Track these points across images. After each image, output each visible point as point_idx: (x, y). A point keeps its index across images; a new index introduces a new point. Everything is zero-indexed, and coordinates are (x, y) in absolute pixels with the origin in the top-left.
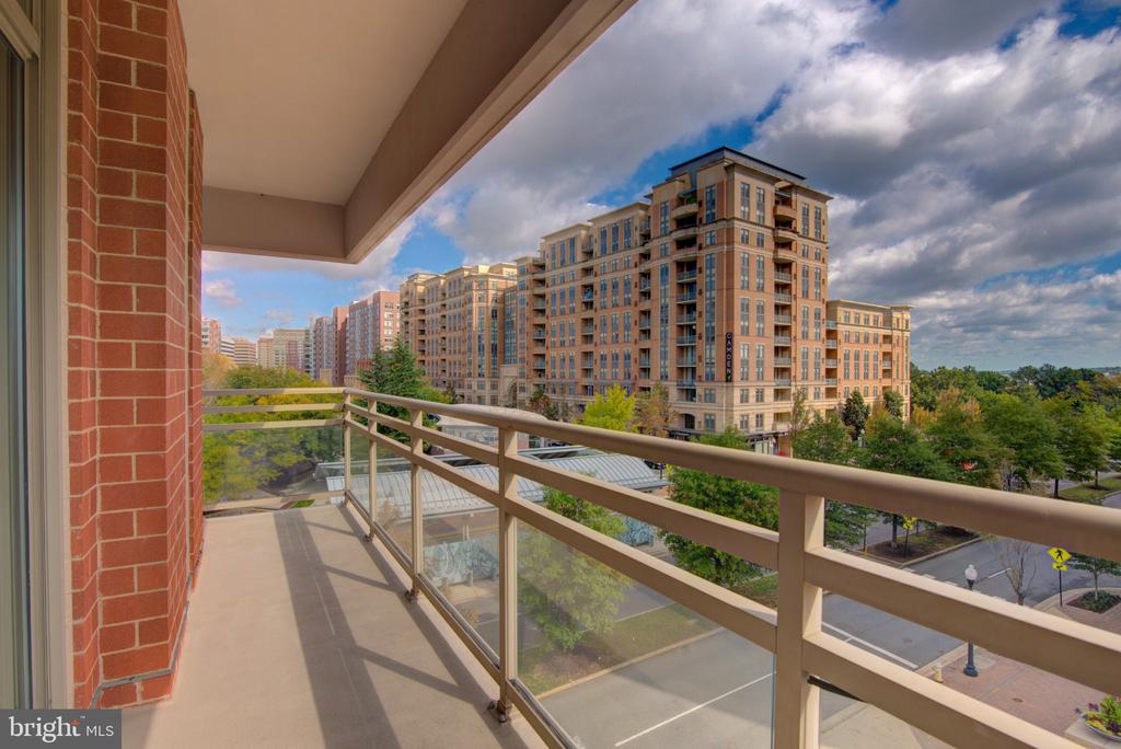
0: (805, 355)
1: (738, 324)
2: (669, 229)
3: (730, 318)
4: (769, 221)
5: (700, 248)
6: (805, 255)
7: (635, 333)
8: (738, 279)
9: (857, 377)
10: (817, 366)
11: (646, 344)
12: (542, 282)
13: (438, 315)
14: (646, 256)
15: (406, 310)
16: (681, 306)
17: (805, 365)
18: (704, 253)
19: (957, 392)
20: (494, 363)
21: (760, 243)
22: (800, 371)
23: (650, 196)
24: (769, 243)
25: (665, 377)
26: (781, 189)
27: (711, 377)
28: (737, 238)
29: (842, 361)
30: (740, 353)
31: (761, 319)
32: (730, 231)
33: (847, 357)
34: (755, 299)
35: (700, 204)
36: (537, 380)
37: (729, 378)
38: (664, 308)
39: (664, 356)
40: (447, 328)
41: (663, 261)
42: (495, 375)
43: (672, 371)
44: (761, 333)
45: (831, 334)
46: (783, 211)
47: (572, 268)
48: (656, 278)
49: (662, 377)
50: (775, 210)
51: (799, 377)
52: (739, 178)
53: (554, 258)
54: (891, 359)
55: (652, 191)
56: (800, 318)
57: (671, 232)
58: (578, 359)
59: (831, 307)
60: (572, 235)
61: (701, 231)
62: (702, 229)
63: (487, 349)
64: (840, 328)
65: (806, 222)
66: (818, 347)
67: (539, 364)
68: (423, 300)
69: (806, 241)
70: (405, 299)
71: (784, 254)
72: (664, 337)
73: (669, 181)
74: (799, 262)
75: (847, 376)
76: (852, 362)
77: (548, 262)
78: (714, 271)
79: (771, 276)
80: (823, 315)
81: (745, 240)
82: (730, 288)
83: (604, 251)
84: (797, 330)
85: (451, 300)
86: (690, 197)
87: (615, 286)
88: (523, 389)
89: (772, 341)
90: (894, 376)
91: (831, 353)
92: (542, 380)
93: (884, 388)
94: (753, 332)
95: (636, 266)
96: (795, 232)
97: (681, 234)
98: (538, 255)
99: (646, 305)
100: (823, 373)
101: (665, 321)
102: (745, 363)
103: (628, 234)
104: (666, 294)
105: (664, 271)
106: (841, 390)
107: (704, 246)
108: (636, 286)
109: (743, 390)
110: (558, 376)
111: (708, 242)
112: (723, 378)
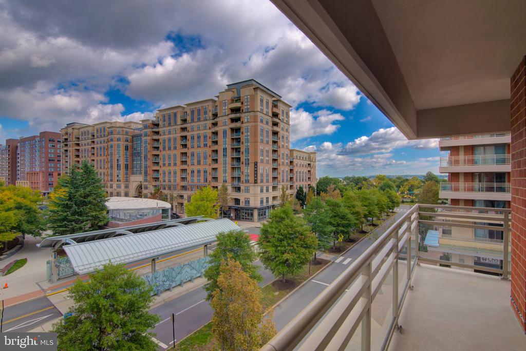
0: (283, 171)
1: (259, 158)
3: (256, 155)
4: (270, 114)
5: (242, 123)
6: (283, 129)
7: (209, 160)
8: (259, 138)
9: (300, 180)
10: (287, 175)
11: (215, 166)
12: (157, 133)
13: (90, 147)
14: (215, 124)
15: (66, 143)
16: (233, 149)
17: (283, 176)
18: (244, 125)
20: (127, 174)
21: (267, 123)
22: (281, 178)
23: (218, 97)
24: (270, 124)
25: (225, 181)
26: (274, 101)
27: (247, 181)
28: (259, 120)
29: (295, 174)
30: (260, 171)
31: (268, 156)
32: (256, 117)
34: (266, 147)
35: (242, 103)
36: (154, 183)
37: (256, 182)
38: (225, 150)
39: (225, 172)
40: (95, 155)
41: (224, 127)
42: (127, 181)
43: (229, 179)
44: (268, 162)
45: (291, 163)
46: (275, 110)
47: (175, 127)
48: (221, 135)
49: (224, 181)
50: (272, 109)
51: (281, 181)
52: (259, 94)
53: (164, 121)
54: (310, 173)
55: (218, 95)
56: (281, 156)
57: (228, 115)
58: (179, 172)
59: (291, 151)
60: (175, 111)
61: (243, 115)
62: (243, 114)
63: (123, 167)
64: (294, 160)
65: (283, 115)
66: (287, 168)
67: (155, 175)
68: (79, 138)
69: (283, 124)
70: (66, 137)
71: (276, 128)
72: (225, 163)
73: (227, 91)
74: (281, 133)
75: (297, 180)
76: (298, 174)
77: (161, 123)
78: (249, 134)
79: (271, 138)
80: (289, 155)
81: (262, 121)
82: (256, 142)
83: (193, 120)
84: (280, 161)
85: (98, 139)
86: (238, 99)
87: (199, 137)
88: (146, 188)
89: (271, 166)
90: (311, 180)
91: (291, 170)
92: (157, 183)
93: (309, 185)
94: (265, 161)
95: (210, 129)
96: (279, 119)
97: (233, 116)
98: (154, 119)
99: (215, 147)
100: (289, 179)
101: (225, 155)
102: (262, 175)
103: (206, 113)
104: (225, 142)
105: (225, 132)
106: (295, 186)
107: (244, 122)
108: (210, 138)
109: (261, 187)
110: (167, 181)
111: (246, 121)
112: (254, 182)
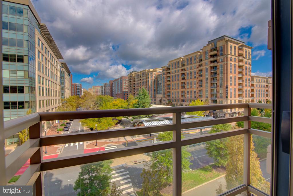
0: (246, 91)
1: (229, 83)
2: (208, 58)
3: (227, 81)
4: (237, 55)
5: (218, 63)
6: (246, 64)
7: (197, 86)
8: (229, 71)
9: (259, 96)
10: (249, 93)
11: (201, 88)
12: (169, 73)
13: (139, 82)
14: (200, 65)
15: (130, 81)
16: (212, 78)
17: (246, 93)
18: (219, 64)
20: (155, 94)
21: (235, 61)
22: (245, 95)
23: (202, 49)
24: (237, 61)
25: (207, 97)
26: (240, 46)
27: (221, 97)
28: (229, 60)
29: (256, 92)
30: (229, 91)
31: (235, 81)
32: (227, 58)
33: (257, 91)
34: (233, 76)
35: (218, 51)
36: (168, 98)
37: (227, 97)
38: (207, 79)
39: (207, 91)
40: (142, 85)
41: (206, 67)
42: (155, 97)
43: (209, 96)
44: (235, 85)
45: (253, 85)
46: (240, 52)
47: (178, 69)
48: (204, 71)
49: (206, 97)
50: (238, 52)
51: (245, 97)
52: (230, 44)
53: (173, 66)
54: (268, 92)
55: (203, 48)
56: (245, 81)
57: (209, 59)
58: (180, 93)
59: (253, 78)
60: (178, 60)
61: (218, 58)
63: (153, 90)
64: (255, 83)
65: (246, 55)
66: (249, 88)
67: (168, 94)
68: (135, 78)
69: (246, 60)
70: (130, 78)
71: (241, 64)
72: (207, 86)
73: (208, 45)
74: (245, 66)
75: (257, 97)
76: (258, 92)
77: (171, 68)
78: (222, 69)
79: (238, 70)
80: (251, 80)
81: (231, 60)
82: (227, 73)
83: (188, 65)
84: (244, 84)
85: (143, 78)
86: (215, 49)
87: (191, 73)
88: (164, 101)
89: (238, 87)
90: (269, 96)
91: (253, 90)
92: (169, 98)
93: (266, 100)
94: (233, 85)
95: (198, 68)
96: (244, 57)
97: (212, 59)
98: (168, 66)
99: (201, 78)
100: (251, 96)
101: (207, 83)
102: (231, 93)
103: (195, 59)
104: (207, 75)
105: (207, 69)
106: (255, 100)
107: (219, 62)
108: (198, 73)
109: (231, 100)
110: (174, 97)
111: (220, 61)
112: (225, 97)
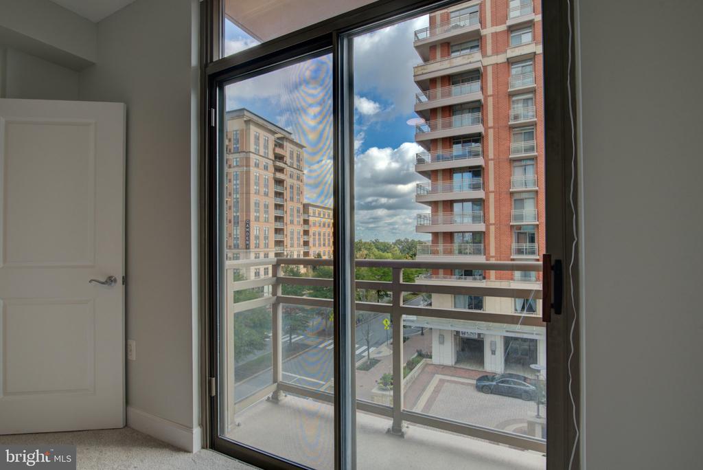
0: (292, 233)
1: (253, 215)
3: (248, 211)
4: (271, 156)
5: (230, 167)
6: (291, 176)
8: (253, 188)
9: (320, 245)
10: (298, 239)
17: (292, 239)
18: (232, 170)
19: (366, 252)
21: (266, 168)
22: (289, 241)
24: (271, 169)
26: (278, 138)
27: (237, 246)
28: (252, 163)
29: (312, 237)
30: (254, 231)
31: (266, 212)
32: (248, 159)
33: (314, 234)
34: (263, 200)
35: (230, 141)
37: (247, 247)
44: (267, 221)
45: (306, 222)
46: (279, 151)
50: (274, 150)
51: (289, 246)
52: (253, 130)
56: (289, 212)
59: (306, 207)
61: (230, 157)
62: (231, 155)
64: (311, 219)
65: (292, 158)
66: (300, 229)
69: (292, 169)
71: (279, 175)
74: (289, 182)
75: (314, 245)
76: (317, 237)
78: (238, 182)
79: (272, 188)
80: (302, 211)
81: (257, 165)
82: (248, 193)
84: (287, 219)
89: (273, 225)
91: (306, 233)
94: (262, 219)
96: (286, 164)
100: (302, 243)
102: (257, 238)
106: (311, 253)
107: (232, 166)
109: (256, 254)
111: (235, 164)
112: (244, 247)
